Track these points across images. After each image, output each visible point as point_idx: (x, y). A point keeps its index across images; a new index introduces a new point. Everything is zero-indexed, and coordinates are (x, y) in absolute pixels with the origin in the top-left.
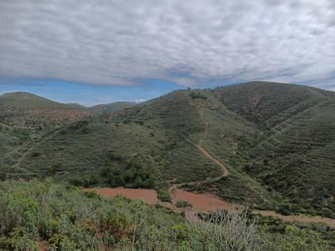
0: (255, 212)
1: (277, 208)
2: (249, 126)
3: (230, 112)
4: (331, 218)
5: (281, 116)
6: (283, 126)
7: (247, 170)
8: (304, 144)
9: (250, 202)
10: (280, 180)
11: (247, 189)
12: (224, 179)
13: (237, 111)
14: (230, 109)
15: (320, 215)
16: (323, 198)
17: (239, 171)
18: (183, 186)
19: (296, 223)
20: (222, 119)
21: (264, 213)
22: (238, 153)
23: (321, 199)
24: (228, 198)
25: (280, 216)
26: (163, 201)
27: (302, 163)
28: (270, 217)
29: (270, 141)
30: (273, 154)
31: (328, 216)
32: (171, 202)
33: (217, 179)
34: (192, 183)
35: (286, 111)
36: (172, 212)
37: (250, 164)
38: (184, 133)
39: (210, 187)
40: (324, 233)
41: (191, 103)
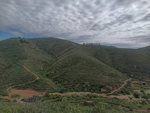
0: (50, 94)
1: (59, 91)
2: (49, 56)
3: (40, 50)
4: (78, 92)
5: (61, 53)
6: (62, 57)
7: (47, 76)
8: (69, 64)
9: (48, 90)
10: (61, 79)
11: (47, 84)
12: (37, 81)
13: (44, 50)
14: (40, 49)
15: (75, 91)
16: (76, 84)
17: (44, 77)
18: (15, 87)
19: (66, 96)
20: (37, 53)
21: (54, 94)
22: (44, 69)
23: (75, 85)
24: (38, 89)
25: (60, 94)
26: (3, 96)
27: (69, 71)
28: (56, 95)
29: (57, 63)
30: (58, 69)
31: (78, 91)
32: (8, 96)
33: (33, 81)
34: (20, 85)
35: (64, 51)
36: (9, 101)
37: (49, 73)
38: (16, 60)
39: (30, 86)
40: (76, 98)
41: (20, 45)
